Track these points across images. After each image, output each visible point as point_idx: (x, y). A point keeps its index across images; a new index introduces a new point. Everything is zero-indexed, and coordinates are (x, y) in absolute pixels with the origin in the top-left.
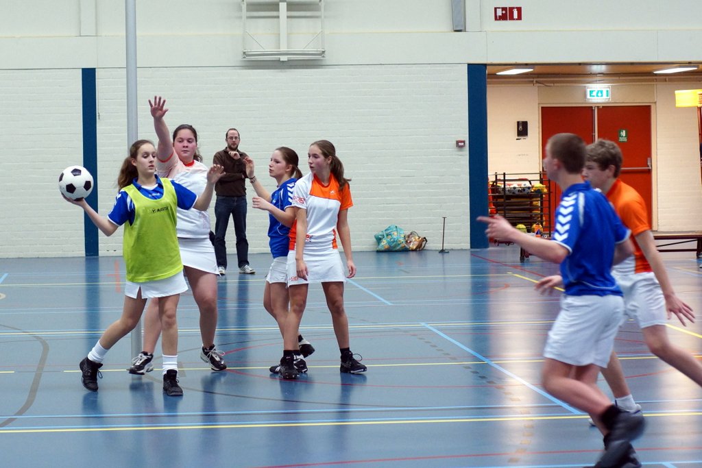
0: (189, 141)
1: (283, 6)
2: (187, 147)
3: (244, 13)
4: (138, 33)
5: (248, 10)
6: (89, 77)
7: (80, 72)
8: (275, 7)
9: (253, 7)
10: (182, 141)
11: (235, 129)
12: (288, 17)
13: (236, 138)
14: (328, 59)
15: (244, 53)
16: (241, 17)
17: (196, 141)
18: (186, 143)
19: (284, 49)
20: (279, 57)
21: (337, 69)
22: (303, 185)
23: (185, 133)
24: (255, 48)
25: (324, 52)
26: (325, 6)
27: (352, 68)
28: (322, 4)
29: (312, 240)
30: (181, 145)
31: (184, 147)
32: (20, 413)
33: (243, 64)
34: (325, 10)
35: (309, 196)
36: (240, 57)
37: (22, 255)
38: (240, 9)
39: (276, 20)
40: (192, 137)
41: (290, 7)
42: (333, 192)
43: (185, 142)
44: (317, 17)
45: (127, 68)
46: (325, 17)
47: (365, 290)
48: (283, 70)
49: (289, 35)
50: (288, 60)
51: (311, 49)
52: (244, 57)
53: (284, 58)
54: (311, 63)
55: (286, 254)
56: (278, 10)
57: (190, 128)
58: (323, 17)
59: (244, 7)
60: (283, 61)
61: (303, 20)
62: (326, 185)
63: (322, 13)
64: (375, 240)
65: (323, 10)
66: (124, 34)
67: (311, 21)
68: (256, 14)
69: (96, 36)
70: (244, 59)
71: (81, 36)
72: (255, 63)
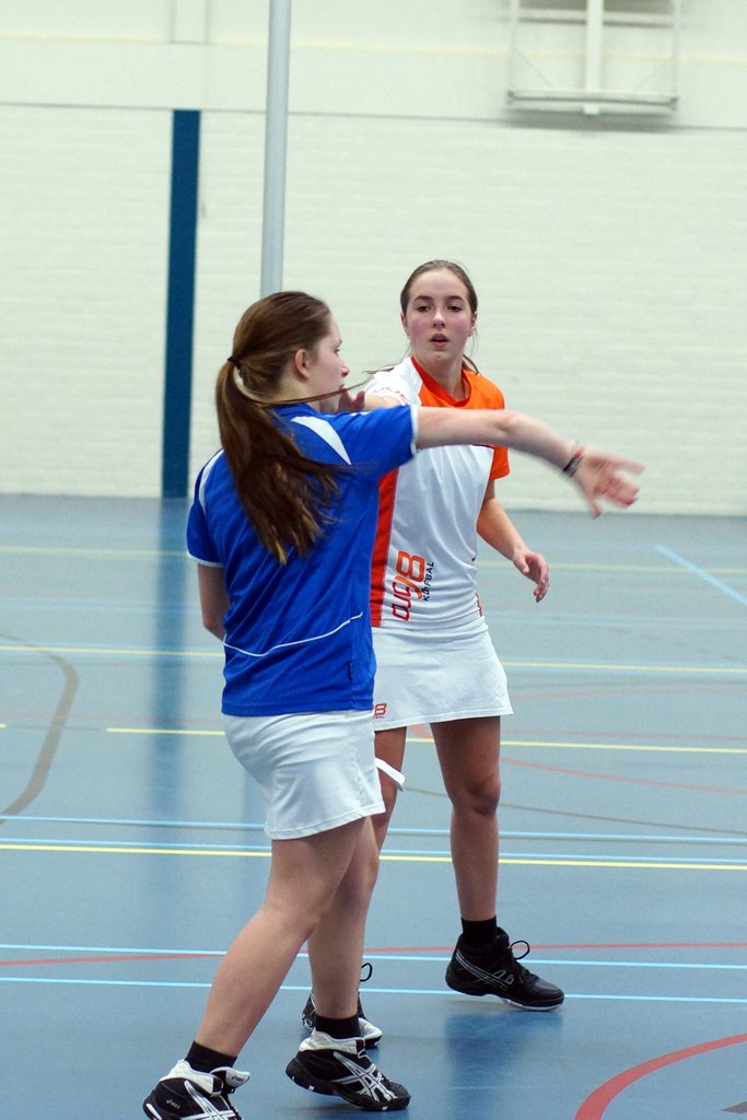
3: (515, 11)
4: (294, 43)
5: (523, 5)
6: (186, 127)
7: (168, 118)
12: (607, 24)
14: (684, 114)
15: (511, 94)
16: (506, 20)
19: (592, 88)
21: (702, 136)
24: (533, 85)
25: (675, 100)
26: (683, 5)
27: (732, 135)
28: (677, 1)
32: (13, 810)
34: (682, 13)
36: (502, 102)
37: (30, 489)
38: (506, 3)
39: (577, 29)
44: (665, 26)
45: (268, 113)
46: (682, 27)
48: (590, 134)
49: (604, 60)
51: (650, 92)
52: (510, 103)
53: (592, 109)
54: (648, 121)
56: (583, 7)
58: (677, 26)
60: (589, 116)
61: (635, 33)
63: (676, 18)
65: (677, 12)
66: (265, 42)
67: (652, 34)
68: (537, 13)
69: (206, 43)
70: (509, 106)
71: (173, 42)
72: (531, 116)
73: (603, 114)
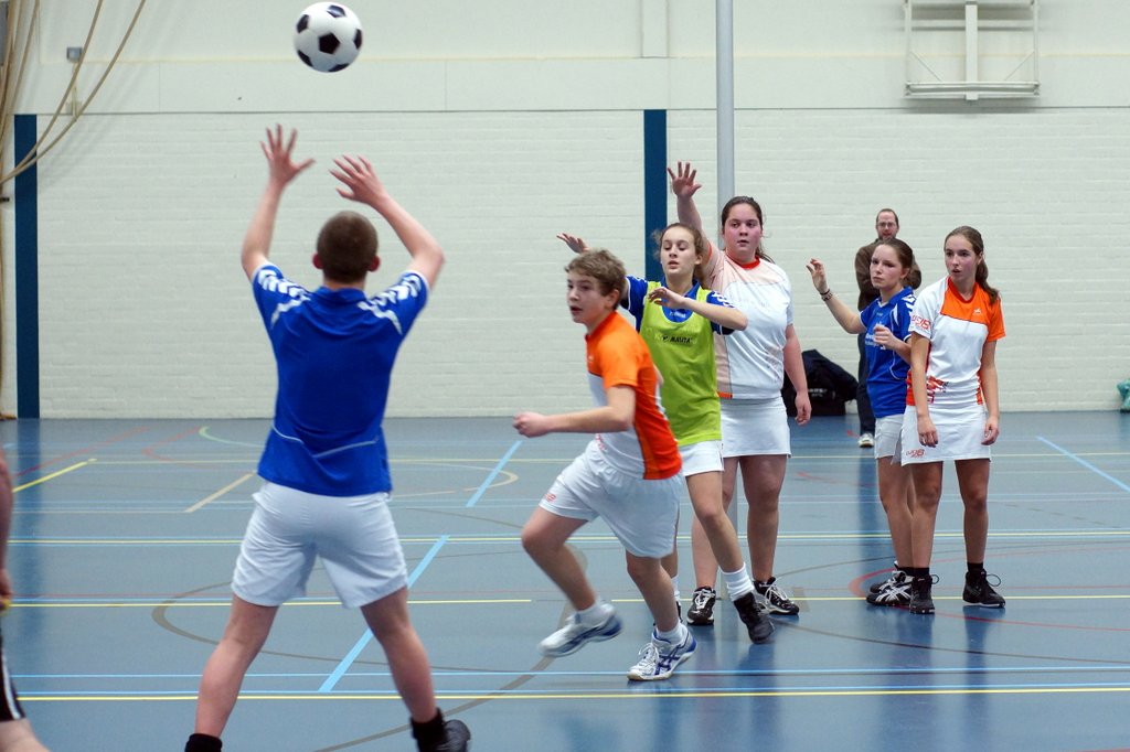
0: (750, 224)
1: (971, 11)
2: (746, 234)
3: (909, 22)
4: (737, 55)
5: (915, 17)
6: (655, 123)
7: (641, 117)
8: (958, 12)
9: (923, 12)
10: (737, 223)
11: (889, 210)
12: (980, 29)
13: (890, 224)
14: (1045, 97)
15: (908, 87)
16: (903, 29)
17: (761, 224)
18: (744, 228)
19: (972, 80)
20: (964, 93)
21: (1058, 114)
22: (932, 298)
23: (742, 211)
24: (925, 80)
25: (1037, 86)
26: (1039, 12)
27: (1083, 113)
28: (1035, 9)
29: (948, 390)
30: (735, 231)
31: (741, 234)
33: (905, 105)
34: (1039, 18)
35: (940, 316)
36: (901, 94)
38: (902, 15)
39: (959, 33)
40: (754, 217)
41: (985, 12)
42: (978, 311)
43: (743, 225)
44: (1027, 29)
45: (718, 109)
46: (1040, 29)
47: (1099, 472)
48: (971, 115)
49: (981, 57)
50: (980, 99)
51: (1017, 82)
52: (908, 94)
53: (972, 96)
54: (1016, 104)
55: (902, 411)
56: (963, 17)
57: (751, 202)
58: (1036, 29)
59: (908, 11)
60: (970, 101)
61: (1004, 35)
62: (967, 298)
63: (1035, 22)
64: (1117, 392)
65: (1036, 17)
66: (714, 54)
67: (1017, 36)
68: (927, 23)
69: (668, 57)
70: (908, 97)
71: (642, 57)
72: (925, 103)
73: (981, 100)
